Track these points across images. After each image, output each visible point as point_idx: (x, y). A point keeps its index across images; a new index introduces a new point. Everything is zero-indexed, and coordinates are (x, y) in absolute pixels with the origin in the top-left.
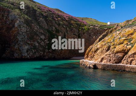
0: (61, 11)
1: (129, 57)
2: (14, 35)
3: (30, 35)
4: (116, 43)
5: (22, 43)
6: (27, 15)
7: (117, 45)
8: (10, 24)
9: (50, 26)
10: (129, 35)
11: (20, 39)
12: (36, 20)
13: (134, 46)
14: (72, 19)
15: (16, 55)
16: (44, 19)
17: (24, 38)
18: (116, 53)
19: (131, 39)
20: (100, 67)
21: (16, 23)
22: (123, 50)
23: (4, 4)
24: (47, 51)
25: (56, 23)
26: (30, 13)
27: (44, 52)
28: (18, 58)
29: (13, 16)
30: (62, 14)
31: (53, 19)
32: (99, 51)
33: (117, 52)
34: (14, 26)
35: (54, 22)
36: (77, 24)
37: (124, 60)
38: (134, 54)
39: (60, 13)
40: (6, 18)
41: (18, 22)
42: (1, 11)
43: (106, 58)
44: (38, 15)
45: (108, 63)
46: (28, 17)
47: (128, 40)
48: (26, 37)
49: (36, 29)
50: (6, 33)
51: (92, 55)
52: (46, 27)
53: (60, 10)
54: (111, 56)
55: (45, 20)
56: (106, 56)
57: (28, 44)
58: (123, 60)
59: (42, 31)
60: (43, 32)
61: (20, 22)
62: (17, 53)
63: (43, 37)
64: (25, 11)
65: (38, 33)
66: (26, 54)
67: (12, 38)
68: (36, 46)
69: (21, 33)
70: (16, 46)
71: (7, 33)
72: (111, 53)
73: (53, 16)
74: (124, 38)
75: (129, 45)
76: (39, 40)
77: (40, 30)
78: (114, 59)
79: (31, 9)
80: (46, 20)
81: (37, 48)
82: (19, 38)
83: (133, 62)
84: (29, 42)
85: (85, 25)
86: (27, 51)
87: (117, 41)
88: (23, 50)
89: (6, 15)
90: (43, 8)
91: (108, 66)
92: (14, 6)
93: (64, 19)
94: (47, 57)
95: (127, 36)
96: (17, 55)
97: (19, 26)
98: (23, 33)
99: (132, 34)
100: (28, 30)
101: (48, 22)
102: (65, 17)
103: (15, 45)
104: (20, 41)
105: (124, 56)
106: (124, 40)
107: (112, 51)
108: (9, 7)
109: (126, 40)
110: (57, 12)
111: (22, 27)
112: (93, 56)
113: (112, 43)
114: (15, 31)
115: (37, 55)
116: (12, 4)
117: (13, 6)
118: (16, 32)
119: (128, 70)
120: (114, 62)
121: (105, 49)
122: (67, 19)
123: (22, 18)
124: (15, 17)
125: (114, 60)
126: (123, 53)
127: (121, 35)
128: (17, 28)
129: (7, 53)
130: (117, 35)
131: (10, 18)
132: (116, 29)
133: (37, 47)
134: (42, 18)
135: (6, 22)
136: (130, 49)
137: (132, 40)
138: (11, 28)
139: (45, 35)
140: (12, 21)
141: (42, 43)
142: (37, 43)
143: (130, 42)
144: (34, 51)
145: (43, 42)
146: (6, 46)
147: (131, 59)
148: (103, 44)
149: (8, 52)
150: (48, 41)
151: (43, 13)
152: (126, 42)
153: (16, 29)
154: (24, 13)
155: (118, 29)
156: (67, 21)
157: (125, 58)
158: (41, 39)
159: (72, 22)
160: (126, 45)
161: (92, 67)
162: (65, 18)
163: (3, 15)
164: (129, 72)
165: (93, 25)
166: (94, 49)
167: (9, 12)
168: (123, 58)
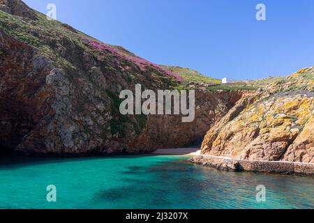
0: (127, 52)
1: (297, 148)
2: (43, 100)
3: (76, 102)
4: (268, 123)
5: (62, 119)
6: (67, 59)
7: (271, 127)
8: (35, 77)
9: (113, 82)
10: (290, 109)
11: (58, 112)
12: (85, 70)
13: (304, 129)
14: (152, 70)
15: (50, 146)
16: (99, 68)
17: (67, 107)
18: (272, 142)
19: (296, 117)
20: (248, 168)
21: (48, 76)
22: (284, 136)
23: (21, 34)
24: (109, 136)
25: (123, 76)
26: (71, 55)
27: (105, 138)
28: (54, 151)
29: (42, 61)
30: (132, 58)
31: (116, 67)
32: (235, 137)
33: (275, 140)
34: (43, 82)
35: (119, 74)
36: (163, 80)
37: (289, 153)
38: (306, 142)
39: (127, 56)
40: (26, 64)
41: (52, 73)
42: (16, 49)
43: (255, 150)
44: (87, 59)
45: (261, 160)
46: (70, 64)
47: (289, 118)
48: (70, 106)
49: (87, 89)
50: (26, 97)
51: (222, 145)
52: (105, 86)
53: (126, 49)
54: (264, 146)
55: (101, 70)
56: (254, 147)
57: (75, 121)
58: (287, 154)
59: (98, 93)
60: (100, 96)
61: (56, 73)
62: (51, 141)
63: (101, 107)
64: (61, 51)
65: (90, 98)
66: (72, 144)
67: (39, 108)
68: (89, 126)
69: (58, 97)
70: (51, 127)
71: (29, 97)
72: (263, 141)
73: (115, 63)
74: (283, 115)
75: (294, 127)
76: (94, 113)
77: (95, 92)
78: (270, 152)
79: (73, 46)
80: (104, 71)
81: (91, 130)
82: (57, 108)
83: (304, 157)
84: (76, 118)
85: (179, 83)
86: (73, 138)
87: (271, 120)
88: (66, 134)
89: (26, 58)
90: (95, 45)
91: (263, 165)
92: (40, 38)
93: (137, 69)
94: (110, 150)
95: (288, 112)
96: (52, 145)
97: (56, 82)
98: (63, 97)
99: (295, 108)
100: (72, 91)
101: (108, 74)
102: (139, 64)
103: (47, 124)
104: (59, 115)
105: (287, 146)
106: (284, 118)
107: (265, 138)
108: (31, 40)
109: (287, 118)
110: (121, 53)
111: (61, 84)
112: (224, 147)
113: (262, 124)
114: (47, 92)
115: (92, 145)
116: (36, 35)
117: (38, 39)
118: (49, 95)
119: (299, 172)
120: (271, 158)
121: (249, 133)
122: (142, 69)
123: (59, 66)
124: (46, 64)
125: (271, 155)
126: (285, 141)
127: (276, 108)
128: (50, 86)
129: (27, 141)
130: (268, 108)
131: (35, 65)
132: (259, 96)
133: (91, 128)
134: (97, 66)
135: (25, 73)
136: (296, 135)
137: (297, 119)
138: (37, 87)
139: (105, 103)
140: (38, 70)
141: (101, 120)
142: (90, 120)
143: (294, 121)
144: (86, 137)
145: (101, 118)
146: (22, 125)
147: (301, 151)
148: (243, 124)
149: (29, 138)
150: (112, 114)
151: (95, 55)
152: (287, 122)
153: (49, 89)
154: (60, 55)
155: (263, 97)
156: (142, 72)
157: (290, 149)
158: (98, 111)
159: (153, 75)
160: (288, 128)
161: (233, 167)
162: (138, 67)
163: (19, 57)
164: (301, 174)
165: (195, 82)
166: (224, 134)
167: (31, 51)
168: (286, 149)
